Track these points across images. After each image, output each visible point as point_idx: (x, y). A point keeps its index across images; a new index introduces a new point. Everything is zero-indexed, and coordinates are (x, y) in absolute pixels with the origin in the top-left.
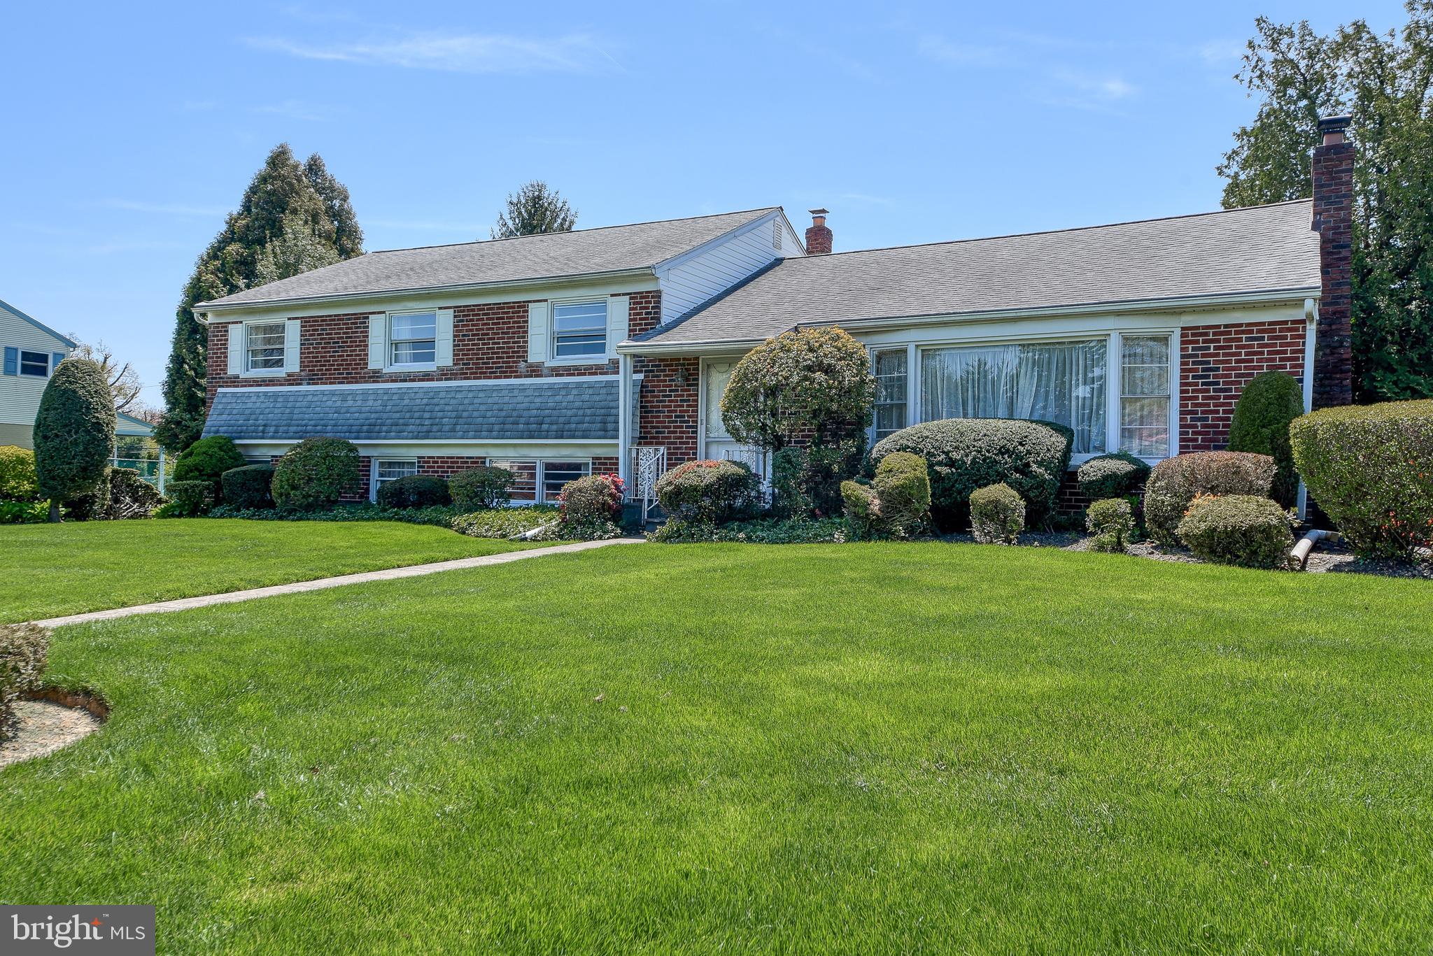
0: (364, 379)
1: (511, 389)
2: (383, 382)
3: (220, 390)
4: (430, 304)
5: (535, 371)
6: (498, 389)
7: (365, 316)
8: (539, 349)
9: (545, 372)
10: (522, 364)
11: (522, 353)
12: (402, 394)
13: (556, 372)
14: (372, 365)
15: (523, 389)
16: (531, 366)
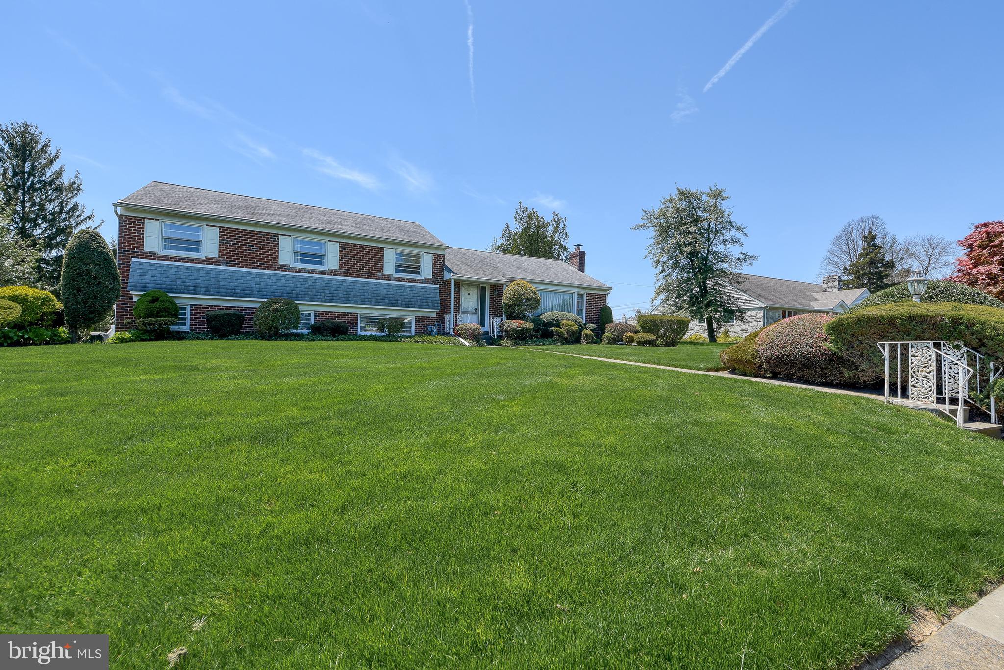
0: (274, 268)
1: (376, 284)
2: (289, 271)
3: (133, 259)
4: (323, 238)
5: (387, 278)
6: (368, 284)
7: (277, 236)
8: (389, 268)
9: (392, 278)
10: (380, 274)
11: (381, 269)
12: (306, 280)
13: (398, 279)
14: (281, 262)
15: (382, 285)
16: (385, 275)
